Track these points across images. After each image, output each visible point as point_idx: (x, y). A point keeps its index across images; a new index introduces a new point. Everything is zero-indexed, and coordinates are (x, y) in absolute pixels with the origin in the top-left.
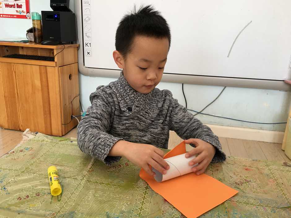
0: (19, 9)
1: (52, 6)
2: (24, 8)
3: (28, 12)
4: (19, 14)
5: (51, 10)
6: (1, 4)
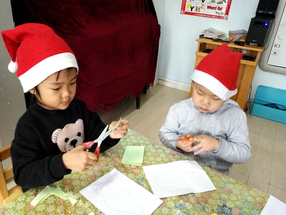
0: (218, 11)
2: (224, 11)
3: (227, 13)
4: (218, 15)
6: (203, 5)
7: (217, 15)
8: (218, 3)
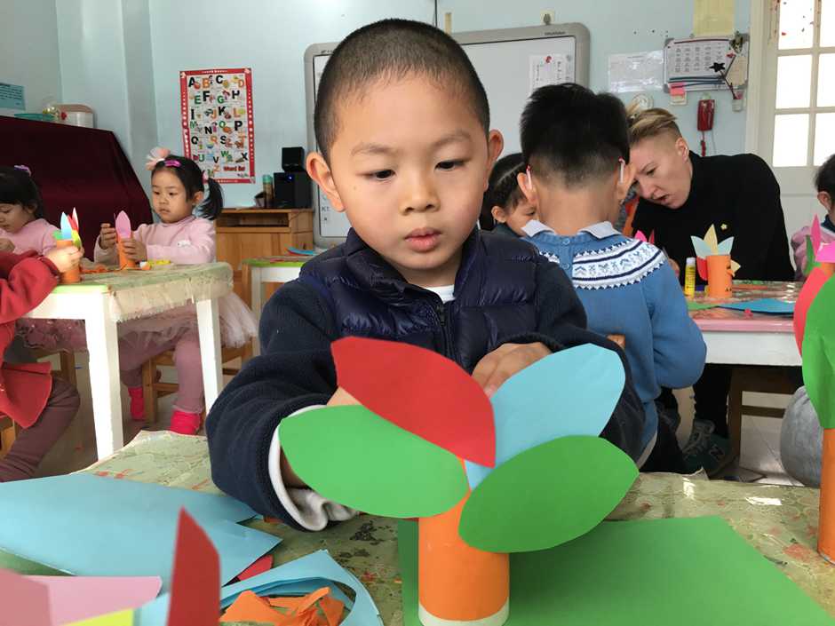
0: (240, 173)
1: (283, 167)
2: (247, 171)
3: (252, 174)
5: (282, 171)
6: (218, 167)
7: (240, 178)
8: (237, 162)
